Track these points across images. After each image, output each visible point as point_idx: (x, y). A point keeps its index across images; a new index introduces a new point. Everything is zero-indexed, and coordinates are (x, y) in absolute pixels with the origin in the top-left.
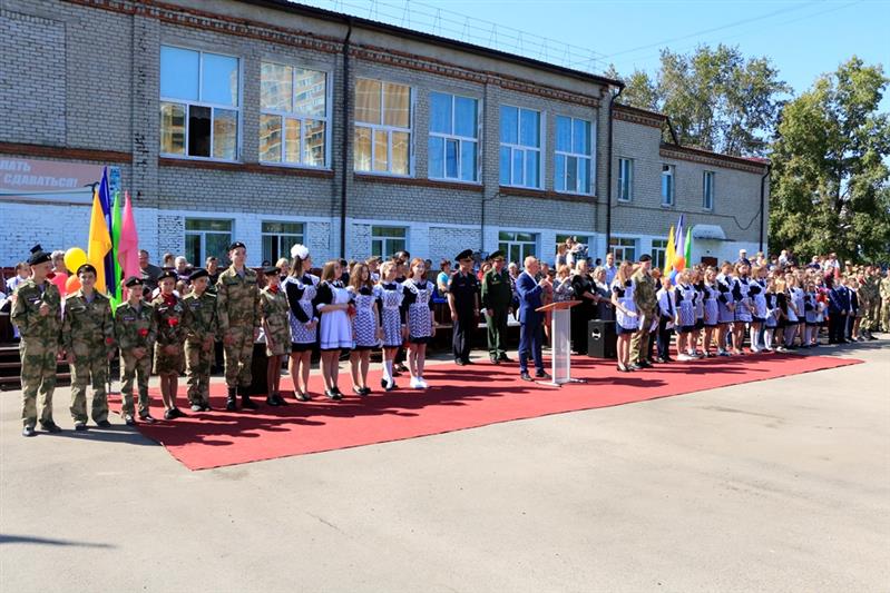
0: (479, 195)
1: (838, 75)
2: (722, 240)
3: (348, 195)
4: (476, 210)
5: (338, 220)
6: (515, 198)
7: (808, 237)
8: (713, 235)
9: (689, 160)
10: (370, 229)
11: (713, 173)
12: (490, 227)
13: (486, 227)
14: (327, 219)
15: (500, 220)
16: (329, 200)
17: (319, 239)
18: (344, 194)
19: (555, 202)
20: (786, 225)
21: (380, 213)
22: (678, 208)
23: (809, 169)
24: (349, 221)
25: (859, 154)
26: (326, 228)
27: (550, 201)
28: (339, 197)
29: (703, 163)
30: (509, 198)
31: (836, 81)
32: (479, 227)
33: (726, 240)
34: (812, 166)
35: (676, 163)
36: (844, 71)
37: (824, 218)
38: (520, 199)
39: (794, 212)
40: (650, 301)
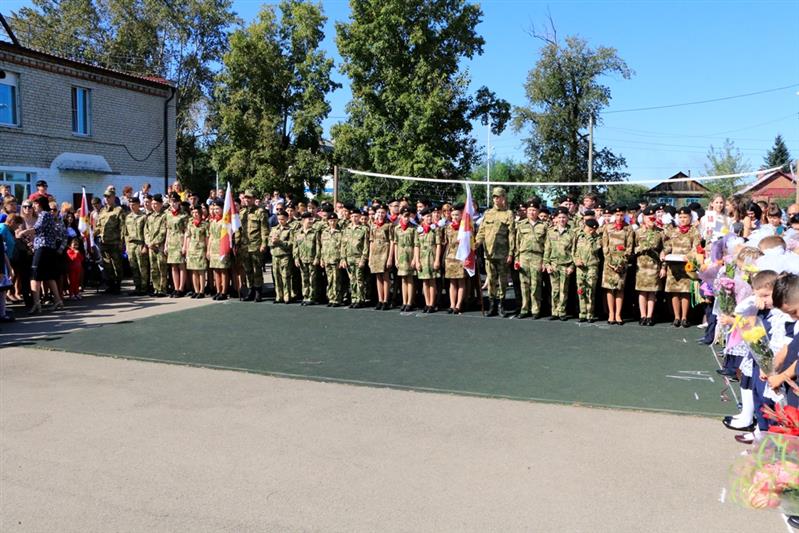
1: (281, 8)
2: (107, 173)
7: (253, 174)
8: (91, 166)
9: (44, 69)
11: (90, 90)
20: (233, 161)
22: (29, 129)
23: (255, 103)
25: (301, 90)
29: (71, 75)
31: (279, 15)
33: (114, 173)
34: (257, 100)
35: (21, 70)
36: (287, 6)
37: (266, 154)
39: (240, 148)
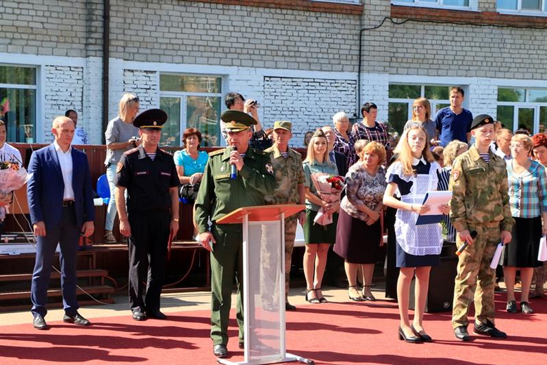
0: (352, 21)
3: (114, 22)
4: (348, 46)
5: (97, 62)
6: (420, 26)
10: (156, 79)
12: (372, 75)
13: (365, 76)
14: (78, 61)
15: (392, 63)
16: (80, 29)
17: (65, 95)
18: (106, 17)
19: (496, 31)
21: (171, 51)
24: (116, 64)
26: (75, 75)
27: (486, 29)
28: (98, 24)
30: (409, 25)
32: (354, 76)
38: (429, 26)
40: (491, 207)
